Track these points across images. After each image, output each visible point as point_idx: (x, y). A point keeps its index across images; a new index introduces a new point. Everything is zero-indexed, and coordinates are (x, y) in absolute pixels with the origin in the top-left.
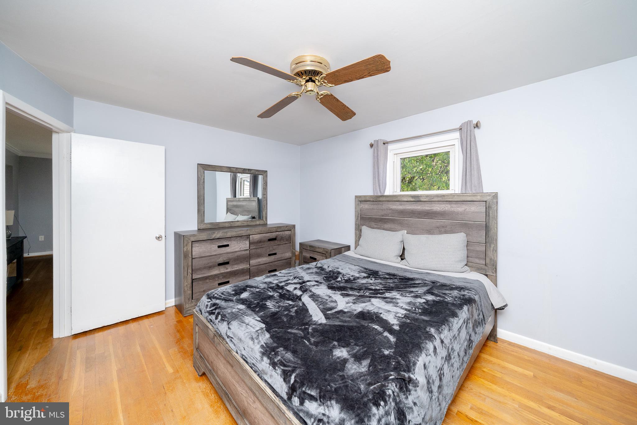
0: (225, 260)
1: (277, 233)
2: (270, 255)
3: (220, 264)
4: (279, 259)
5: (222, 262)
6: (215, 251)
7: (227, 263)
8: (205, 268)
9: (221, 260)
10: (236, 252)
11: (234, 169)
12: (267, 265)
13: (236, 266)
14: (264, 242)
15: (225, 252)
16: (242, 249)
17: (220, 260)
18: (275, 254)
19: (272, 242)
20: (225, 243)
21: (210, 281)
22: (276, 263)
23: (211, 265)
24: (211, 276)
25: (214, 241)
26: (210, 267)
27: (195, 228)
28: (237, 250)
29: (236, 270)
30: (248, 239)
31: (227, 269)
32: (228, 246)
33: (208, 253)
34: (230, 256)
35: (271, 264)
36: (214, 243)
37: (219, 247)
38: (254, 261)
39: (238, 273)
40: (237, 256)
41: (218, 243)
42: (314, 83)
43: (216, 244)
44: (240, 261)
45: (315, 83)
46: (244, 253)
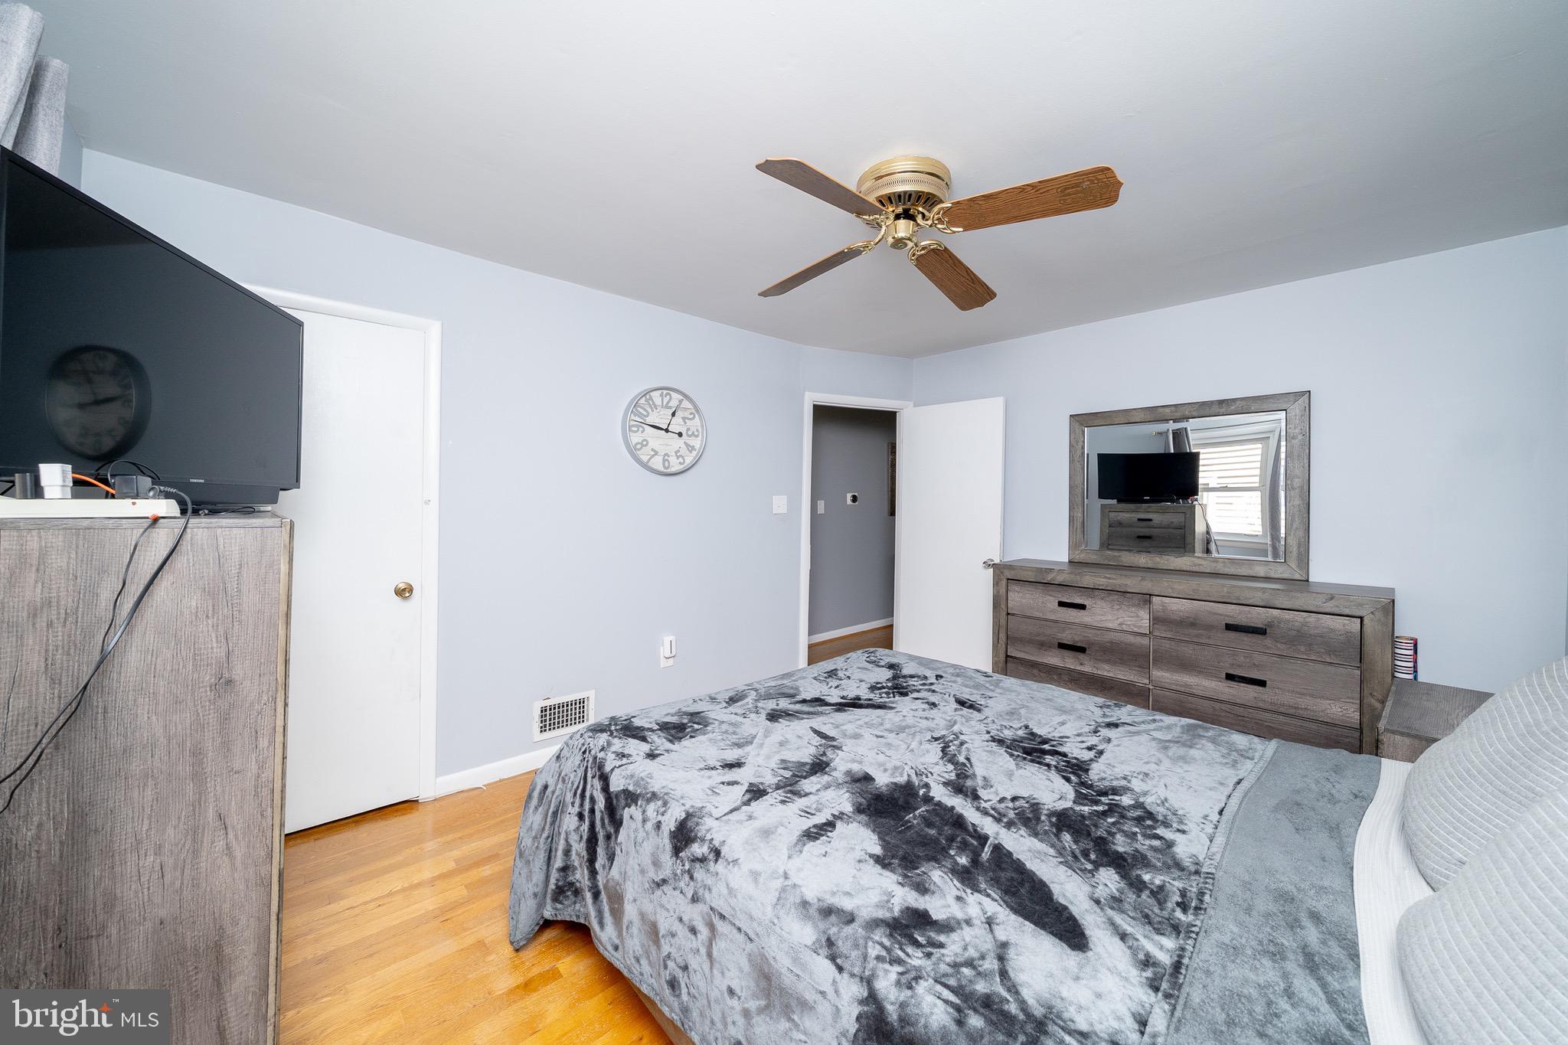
0: (1077, 642)
1: (1275, 612)
2: (1230, 677)
3: (1062, 646)
4: (1282, 710)
5: (1069, 643)
6: (1053, 611)
7: (1081, 650)
8: (1031, 642)
9: (1067, 637)
10: (1109, 630)
11: (1168, 410)
12: (1224, 707)
13: (1106, 667)
14: (1209, 627)
15: (1077, 621)
16: (1124, 627)
17: (1065, 635)
18: (1262, 683)
19: (1245, 639)
20: (1078, 600)
21: (1042, 674)
22: (1268, 716)
23: (1043, 639)
24: (1046, 665)
25: (1051, 588)
26: (1043, 645)
27: (1064, 557)
28: (1110, 625)
29: (1111, 679)
30: (1147, 606)
31: (1081, 664)
32: (1082, 607)
33: (1037, 611)
34: (1091, 635)
35: (1240, 711)
36: (1051, 593)
37: (1061, 604)
38: (1167, 675)
39: (1112, 688)
40: (1112, 643)
41: (1059, 596)
42: (912, 222)
43: (1055, 597)
44: (1120, 659)
45: (915, 220)
46: (1131, 639)
